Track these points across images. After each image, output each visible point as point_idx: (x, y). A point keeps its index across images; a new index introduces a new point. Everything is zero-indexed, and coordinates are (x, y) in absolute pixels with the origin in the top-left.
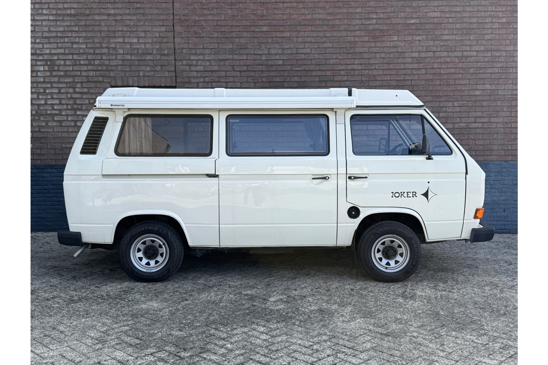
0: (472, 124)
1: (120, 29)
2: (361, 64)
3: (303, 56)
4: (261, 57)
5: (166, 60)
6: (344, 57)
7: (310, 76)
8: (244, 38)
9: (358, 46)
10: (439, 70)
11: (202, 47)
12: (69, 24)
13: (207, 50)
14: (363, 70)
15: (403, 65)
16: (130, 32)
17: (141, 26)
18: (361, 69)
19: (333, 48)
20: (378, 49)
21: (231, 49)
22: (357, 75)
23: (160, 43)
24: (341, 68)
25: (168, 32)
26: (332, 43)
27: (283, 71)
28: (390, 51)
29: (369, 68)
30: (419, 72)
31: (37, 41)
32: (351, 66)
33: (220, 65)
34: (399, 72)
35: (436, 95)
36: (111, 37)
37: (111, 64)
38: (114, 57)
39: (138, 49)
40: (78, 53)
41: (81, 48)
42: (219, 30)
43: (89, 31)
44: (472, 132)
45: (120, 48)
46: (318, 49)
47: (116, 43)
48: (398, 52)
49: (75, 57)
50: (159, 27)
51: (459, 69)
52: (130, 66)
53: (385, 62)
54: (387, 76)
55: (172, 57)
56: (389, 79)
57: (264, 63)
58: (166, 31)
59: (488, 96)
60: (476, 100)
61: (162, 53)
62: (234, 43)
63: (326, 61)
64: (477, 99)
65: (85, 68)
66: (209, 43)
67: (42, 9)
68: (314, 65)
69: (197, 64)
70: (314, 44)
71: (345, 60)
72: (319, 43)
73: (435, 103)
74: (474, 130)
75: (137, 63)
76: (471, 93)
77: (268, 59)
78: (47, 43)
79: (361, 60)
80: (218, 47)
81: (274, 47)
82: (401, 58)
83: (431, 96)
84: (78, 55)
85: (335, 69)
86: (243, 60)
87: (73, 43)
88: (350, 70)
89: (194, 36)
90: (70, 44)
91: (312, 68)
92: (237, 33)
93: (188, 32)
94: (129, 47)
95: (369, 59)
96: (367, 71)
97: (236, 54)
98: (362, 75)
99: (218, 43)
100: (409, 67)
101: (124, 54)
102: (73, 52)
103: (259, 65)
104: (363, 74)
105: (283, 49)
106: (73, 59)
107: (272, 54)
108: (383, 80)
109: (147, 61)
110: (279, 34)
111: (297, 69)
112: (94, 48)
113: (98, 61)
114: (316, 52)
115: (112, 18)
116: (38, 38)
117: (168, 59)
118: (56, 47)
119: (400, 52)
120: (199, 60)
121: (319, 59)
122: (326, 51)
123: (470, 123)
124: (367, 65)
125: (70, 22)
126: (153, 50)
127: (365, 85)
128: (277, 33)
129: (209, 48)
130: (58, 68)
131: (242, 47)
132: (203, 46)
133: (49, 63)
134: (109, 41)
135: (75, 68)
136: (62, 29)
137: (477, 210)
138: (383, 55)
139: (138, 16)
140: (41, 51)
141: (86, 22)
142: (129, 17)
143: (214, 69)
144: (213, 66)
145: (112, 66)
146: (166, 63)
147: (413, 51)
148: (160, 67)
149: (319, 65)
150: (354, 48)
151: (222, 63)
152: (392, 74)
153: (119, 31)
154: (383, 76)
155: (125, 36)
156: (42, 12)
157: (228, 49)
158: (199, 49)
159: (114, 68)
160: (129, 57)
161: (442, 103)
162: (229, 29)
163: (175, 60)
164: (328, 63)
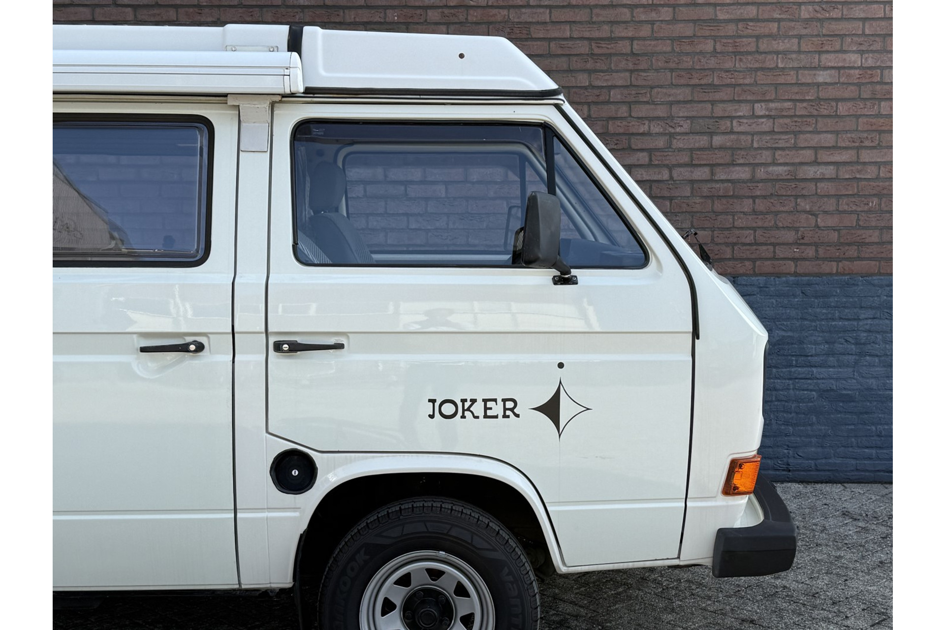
0: (806, 168)
10: (711, 10)
14: (492, 7)
30: (653, 16)
34: (598, 15)
35: (703, 82)
44: (805, 192)
51: (768, 8)
54: (563, 27)
56: (568, 34)
59: (853, 88)
60: (819, 99)
64: (822, 95)
73: (700, 105)
74: (812, 186)
76: (806, 77)
83: (688, 85)
96: (505, 12)
104: (492, 19)
108: (550, 40)
123: (802, 164)
137: (735, 465)
152: (575, 22)
154: (549, 27)
161: (721, 105)
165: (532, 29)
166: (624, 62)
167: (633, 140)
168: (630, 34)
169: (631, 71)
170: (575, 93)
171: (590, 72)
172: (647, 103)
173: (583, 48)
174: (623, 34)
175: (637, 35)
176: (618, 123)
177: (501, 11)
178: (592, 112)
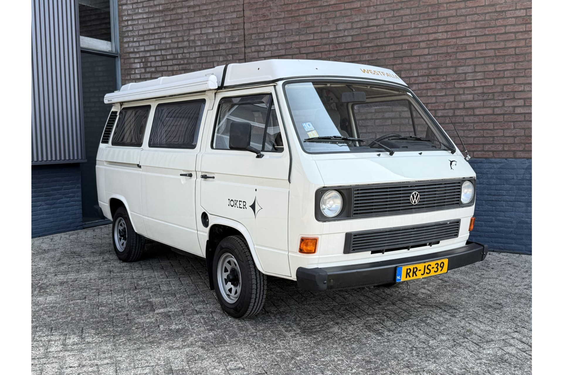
1: (198, 20)
2: (447, 32)
3: (375, 29)
4: (329, 34)
5: (237, 48)
6: (425, 25)
7: (383, 52)
8: (310, 16)
9: (442, 8)
11: (269, 30)
12: (157, 20)
13: (274, 33)
14: (449, 38)
15: (503, 28)
16: (206, 22)
17: (216, 14)
18: (447, 39)
19: (411, 14)
20: (469, 10)
21: (298, 29)
22: (442, 46)
23: (232, 30)
24: (420, 39)
25: (239, 18)
26: (410, 8)
27: (352, 49)
28: (485, 11)
29: (457, 36)
31: (135, 40)
32: (433, 35)
33: (286, 49)
34: (499, 38)
36: (191, 29)
37: (191, 57)
38: (193, 50)
39: (213, 39)
40: (165, 48)
41: (167, 43)
42: (286, 9)
43: (174, 26)
45: (199, 40)
46: (393, 19)
47: (195, 35)
48: (496, 12)
49: (163, 52)
50: (231, 14)
52: (207, 57)
53: (479, 26)
54: (482, 44)
55: (242, 45)
56: (484, 47)
57: (332, 42)
58: (237, 17)
61: (233, 41)
62: (301, 22)
63: (402, 32)
65: (170, 63)
66: (277, 25)
67: (138, 8)
68: (388, 38)
69: (265, 50)
70: (388, 12)
71: (425, 29)
72: (394, 10)
75: (212, 54)
77: (336, 36)
78: (142, 41)
79: (447, 26)
80: (285, 28)
81: (342, 21)
82: (501, 19)
84: (165, 51)
85: (414, 40)
86: (310, 40)
87: (161, 39)
88: (432, 40)
89: (262, 19)
90: (159, 40)
91: (385, 42)
92: (304, 10)
93: (257, 15)
94: (205, 38)
95: (457, 24)
96: (455, 40)
97: (302, 34)
98: (447, 46)
99: (285, 24)
100: (512, 31)
101: (201, 45)
102: (161, 48)
103: (326, 44)
104: (449, 44)
105: (352, 23)
106: (162, 55)
107: (340, 30)
108: (476, 51)
109: (220, 51)
110: (347, 6)
111: (369, 45)
112: (178, 42)
113: (181, 55)
114: (390, 22)
115: (191, 10)
116: (135, 37)
117: (238, 46)
118: (148, 44)
119: (500, 11)
120: (267, 45)
121: (394, 30)
122: (402, 20)
124: (454, 33)
125: (158, 18)
126: (225, 40)
127: (452, 58)
128: (346, 5)
129: (276, 31)
130: (151, 64)
131: (309, 26)
132: (271, 29)
133: (143, 60)
134: (189, 34)
135: (164, 63)
136: (152, 26)
138: (476, 18)
139: (213, 5)
140: (137, 49)
141: (171, 16)
142: (205, 7)
143: (281, 54)
144: (280, 50)
145: (191, 59)
146: (236, 51)
147: (518, 8)
148: (231, 56)
149: (394, 38)
150: (438, 12)
151: (288, 46)
152: (487, 42)
153: (197, 22)
154: (475, 45)
155: (202, 27)
156: (138, 11)
157: (295, 29)
158: (267, 32)
159: (193, 61)
160: (205, 48)
162: (296, 7)
163: (245, 47)
164: (404, 34)
165: (467, 47)
166: (511, 58)
167: (516, 94)
168: (514, 45)
169: (515, 62)
170: (488, 74)
171: (495, 64)
172: (523, 77)
173: (491, 53)
174: (511, 46)
175: (518, 46)
176: (508, 86)
177: (453, 40)
178: (496, 82)
